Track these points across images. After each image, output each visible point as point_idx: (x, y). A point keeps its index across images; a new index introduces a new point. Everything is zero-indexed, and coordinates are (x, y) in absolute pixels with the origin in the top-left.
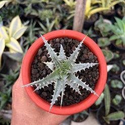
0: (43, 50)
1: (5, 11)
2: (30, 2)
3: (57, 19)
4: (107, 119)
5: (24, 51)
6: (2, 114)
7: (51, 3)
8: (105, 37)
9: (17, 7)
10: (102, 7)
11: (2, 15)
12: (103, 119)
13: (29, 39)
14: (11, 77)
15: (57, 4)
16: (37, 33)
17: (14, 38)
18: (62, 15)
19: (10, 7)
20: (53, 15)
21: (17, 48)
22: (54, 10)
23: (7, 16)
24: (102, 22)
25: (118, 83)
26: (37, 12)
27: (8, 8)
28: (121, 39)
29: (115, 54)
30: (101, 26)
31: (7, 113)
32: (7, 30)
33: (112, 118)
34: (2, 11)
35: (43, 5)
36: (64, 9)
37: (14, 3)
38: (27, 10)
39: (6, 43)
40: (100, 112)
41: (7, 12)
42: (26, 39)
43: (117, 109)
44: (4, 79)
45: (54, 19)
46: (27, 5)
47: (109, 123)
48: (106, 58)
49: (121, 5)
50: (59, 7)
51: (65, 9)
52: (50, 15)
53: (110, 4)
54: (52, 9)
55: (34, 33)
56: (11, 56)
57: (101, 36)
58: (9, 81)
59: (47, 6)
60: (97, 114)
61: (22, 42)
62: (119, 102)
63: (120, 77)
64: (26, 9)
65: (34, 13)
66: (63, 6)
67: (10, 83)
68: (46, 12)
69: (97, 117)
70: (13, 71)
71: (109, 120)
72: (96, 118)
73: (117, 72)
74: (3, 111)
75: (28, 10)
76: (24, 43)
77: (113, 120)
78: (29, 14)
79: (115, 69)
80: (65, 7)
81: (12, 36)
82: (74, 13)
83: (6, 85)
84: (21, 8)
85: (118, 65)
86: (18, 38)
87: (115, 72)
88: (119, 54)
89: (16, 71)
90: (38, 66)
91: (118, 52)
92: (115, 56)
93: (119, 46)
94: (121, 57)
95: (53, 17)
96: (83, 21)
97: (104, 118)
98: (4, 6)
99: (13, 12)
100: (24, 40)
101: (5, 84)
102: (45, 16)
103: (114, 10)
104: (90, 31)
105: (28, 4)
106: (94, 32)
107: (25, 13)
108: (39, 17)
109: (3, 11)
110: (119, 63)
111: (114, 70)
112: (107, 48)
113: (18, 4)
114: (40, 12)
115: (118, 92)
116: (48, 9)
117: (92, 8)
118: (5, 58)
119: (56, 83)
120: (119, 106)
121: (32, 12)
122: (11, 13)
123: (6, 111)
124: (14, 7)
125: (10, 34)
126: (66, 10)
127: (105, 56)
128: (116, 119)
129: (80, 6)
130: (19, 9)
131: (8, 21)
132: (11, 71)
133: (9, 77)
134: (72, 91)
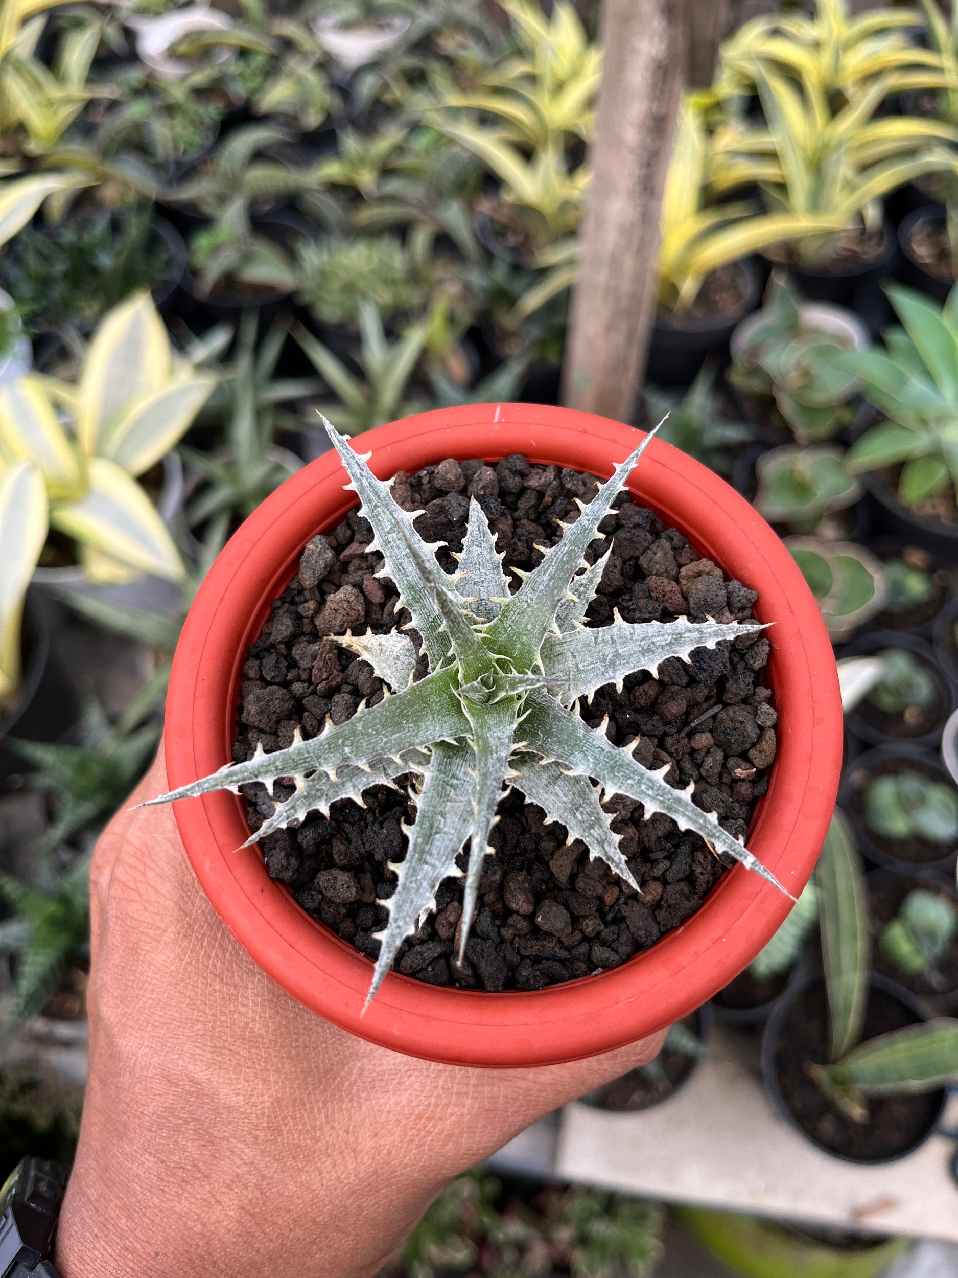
0: (338, 549)
1: (45, 258)
2: (233, 184)
3: (440, 308)
4: (843, 1083)
5: (192, 562)
6: (31, 1049)
7: (393, 186)
8: (816, 443)
9: (135, 228)
10: (785, 209)
11: (26, 289)
12: (812, 1085)
13: (231, 466)
14: (96, 770)
15: (438, 195)
16: (288, 423)
17: (119, 461)
18: (477, 278)
19: (84, 225)
20: (414, 277)
21: (142, 538)
22: (421, 240)
23: (58, 292)
24: (793, 329)
25: (922, 800)
26: (292, 257)
27: (68, 236)
28: (937, 455)
29: (895, 571)
30: (782, 361)
31: (68, 1044)
32: (58, 407)
33: (882, 1076)
34: (18, 260)
35: (330, 208)
36: (493, 232)
37: (110, 194)
38: (215, 250)
39: (54, 503)
40: (788, 1027)
41: (60, 267)
42: (203, 466)
43: (923, 1006)
44: (42, 781)
45: (423, 311)
46: (209, 208)
47: (857, 1112)
48: (828, 606)
49: (937, 190)
50: (455, 217)
51: (500, 231)
52: (390, 282)
53: (850, 187)
54: (401, 231)
55: (268, 424)
56: (91, 606)
57: (786, 438)
58: (81, 796)
59: (367, 215)
60: (769, 1042)
61: (175, 492)
62: (938, 949)
63: (937, 749)
64: (203, 242)
65: (268, 269)
66: (485, 206)
67: (87, 809)
68: (356, 258)
69: (765, 1063)
70: (113, 720)
71: (861, 1087)
72: (756, 1074)
73: (911, 717)
74: (39, 1025)
75: (222, 248)
76: (190, 501)
77: (887, 1087)
78: (229, 280)
79: (901, 689)
80: (503, 217)
81: (99, 452)
82: (571, 263)
83: (59, 831)
84: (168, 234)
85: (920, 661)
86: (144, 460)
87: (899, 715)
88: (929, 571)
89: (133, 714)
90: (293, 664)
91: (916, 557)
92: (896, 589)
93: (929, 510)
94: (940, 597)
95: (412, 297)
96: (643, 324)
97: (821, 1074)
98: (39, 218)
99: (106, 261)
100: (194, 479)
101: (51, 816)
102: (350, 289)
103: (880, 235)
105: (222, 199)
106: (732, 404)
107: (194, 273)
108: (307, 298)
109: (32, 262)
110: (930, 640)
111: (887, 701)
112: (829, 531)
113: (142, 204)
114: (312, 256)
115: (925, 873)
116: (372, 233)
117: (711, 219)
118: (46, 619)
119: (428, 773)
120: (936, 979)
121: (247, 258)
122: (94, 271)
123: (64, 1030)
124: (116, 226)
125: (87, 430)
126: (512, 240)
127: (818, 588)
128: (916, 1084)
129: (620, 209)
130: (152, 243)
131: (71, 337)
132: (94, 718)
133: (82, 767)
134: (561, 867)
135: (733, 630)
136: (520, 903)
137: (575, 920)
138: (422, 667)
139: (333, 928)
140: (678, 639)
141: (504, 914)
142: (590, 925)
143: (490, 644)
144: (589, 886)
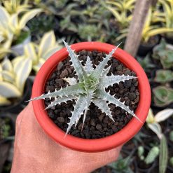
2: (68, 13)
7: (96, 16)
15: (103, 18)
20: (98, 32)
22: (99, 26)
24: (164, 48)
30: (162, 54)
35: (84, 19)
36: (112, 25)
46: (64, 17)
48: (166, 99)
50: (106, 22)
51: (114, 25)
52: (94, 33)
54: (96, 24)
57: (161, 68)
64: (62, 22)
65: (73, 28)
66: (111, 21)
68: (88, 28)
75: (65, 24)
80: (114, 23)
81: (41, 57)
82: (126, 33)
95: (97, 36)
99: (45, 24)
102: (87, 33)
104: (147, 60)
105: (66, 16)
106: (152, 60)
107: (60, 28)
112: (168, 85)
114: (81, 27)
126: (116, 27)
129: (137, 25)
134: (101, 118)
135: (132, 77)
136: (93, 124)
137: (103, 128)
138: (78, 81)
139: (59, 127)
140: (123, 78)
141: (90, 126)
142: (105, 129)
143: (90, 77)
144: (105, 121)
